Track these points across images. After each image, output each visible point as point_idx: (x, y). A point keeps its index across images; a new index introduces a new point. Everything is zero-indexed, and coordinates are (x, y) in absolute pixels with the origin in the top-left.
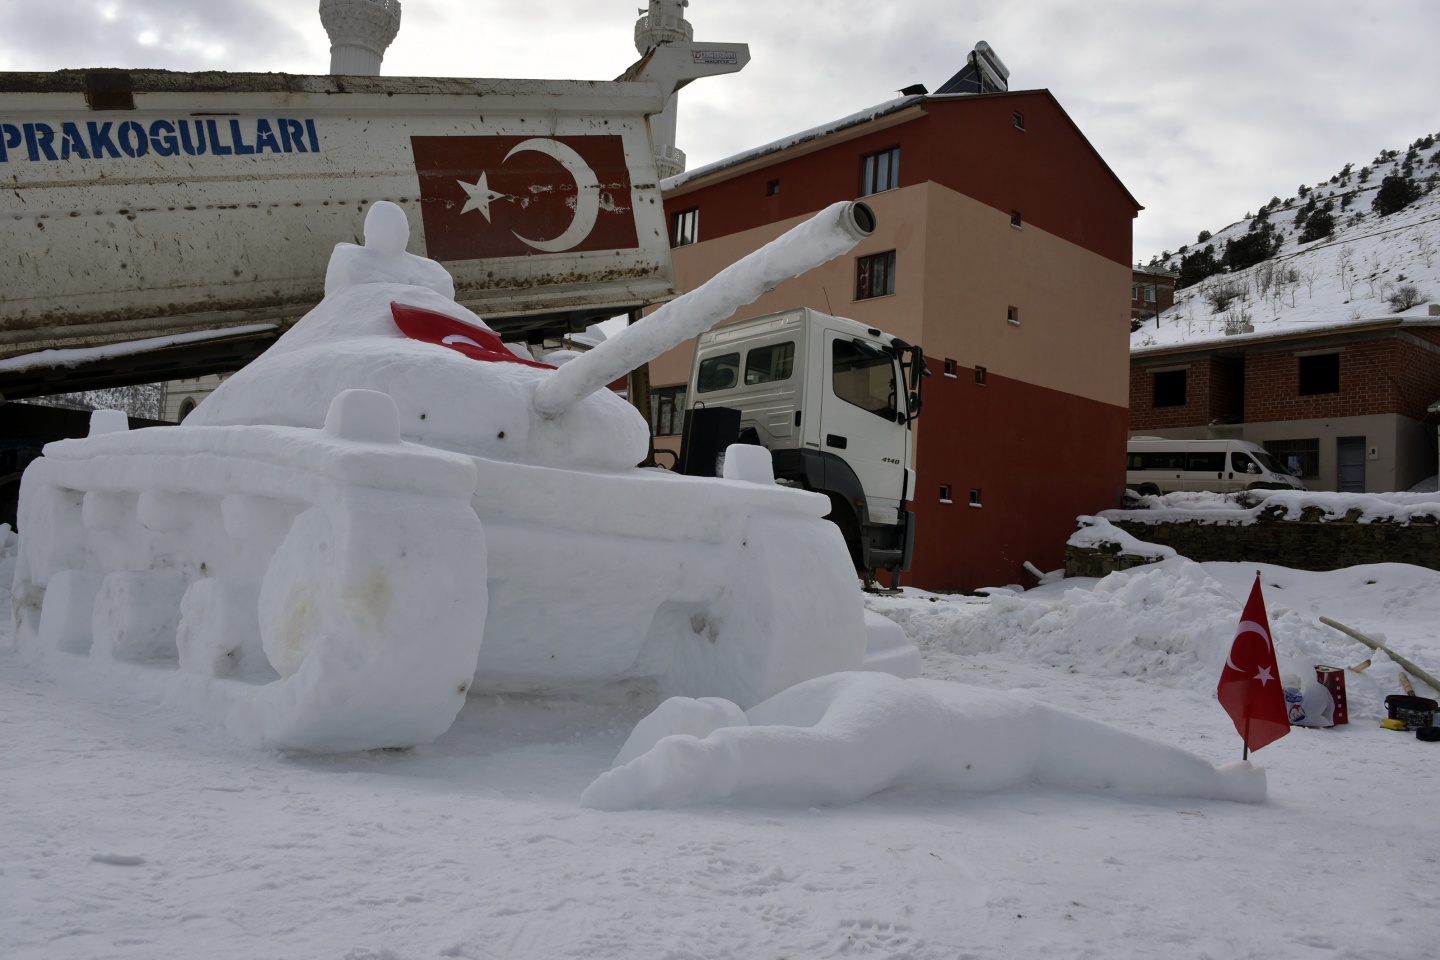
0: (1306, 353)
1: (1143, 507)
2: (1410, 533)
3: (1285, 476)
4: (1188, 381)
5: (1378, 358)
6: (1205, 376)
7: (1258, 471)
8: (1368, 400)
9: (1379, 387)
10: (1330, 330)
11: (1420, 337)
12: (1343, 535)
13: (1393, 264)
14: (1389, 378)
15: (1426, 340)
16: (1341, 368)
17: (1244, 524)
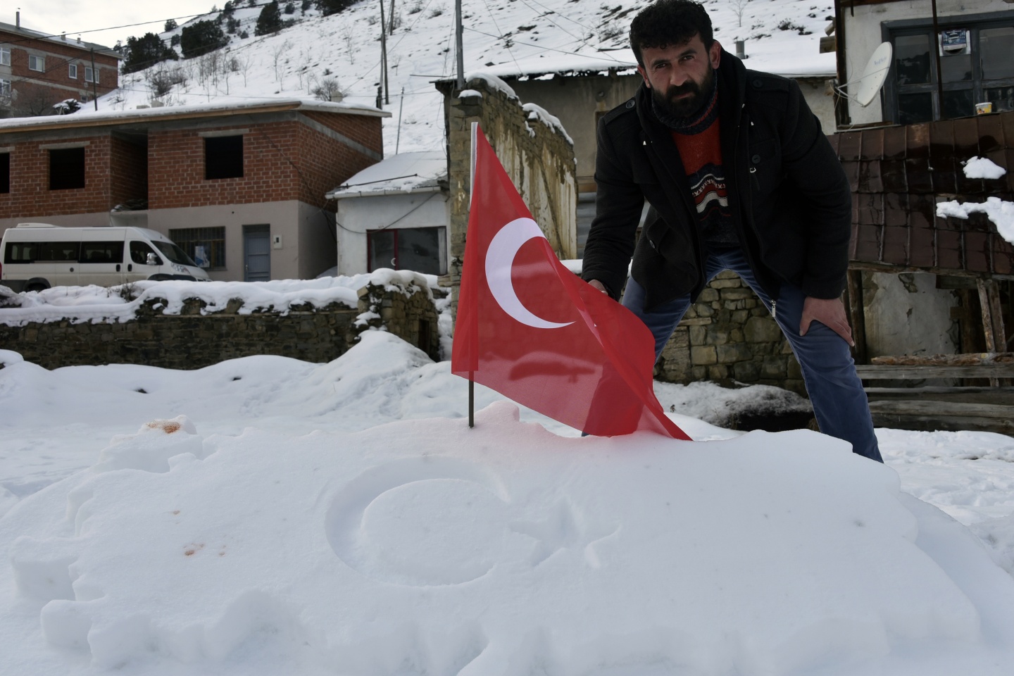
0: (210, 134)
1: (14, 306)
2: (289, 322)
3: (188, 267)
4: (87, 160)
5: (280, 142)
6: (106, 154)
7: (158, 262)
8: (271, 186)
9: (282, 173)
10: (233, 110)
11: (322, 123)
12: (225, 328)
13: (323, 59)
14: (291, 163)
15: (328, 126)
16: (244, 151)
17: (122, 321)
